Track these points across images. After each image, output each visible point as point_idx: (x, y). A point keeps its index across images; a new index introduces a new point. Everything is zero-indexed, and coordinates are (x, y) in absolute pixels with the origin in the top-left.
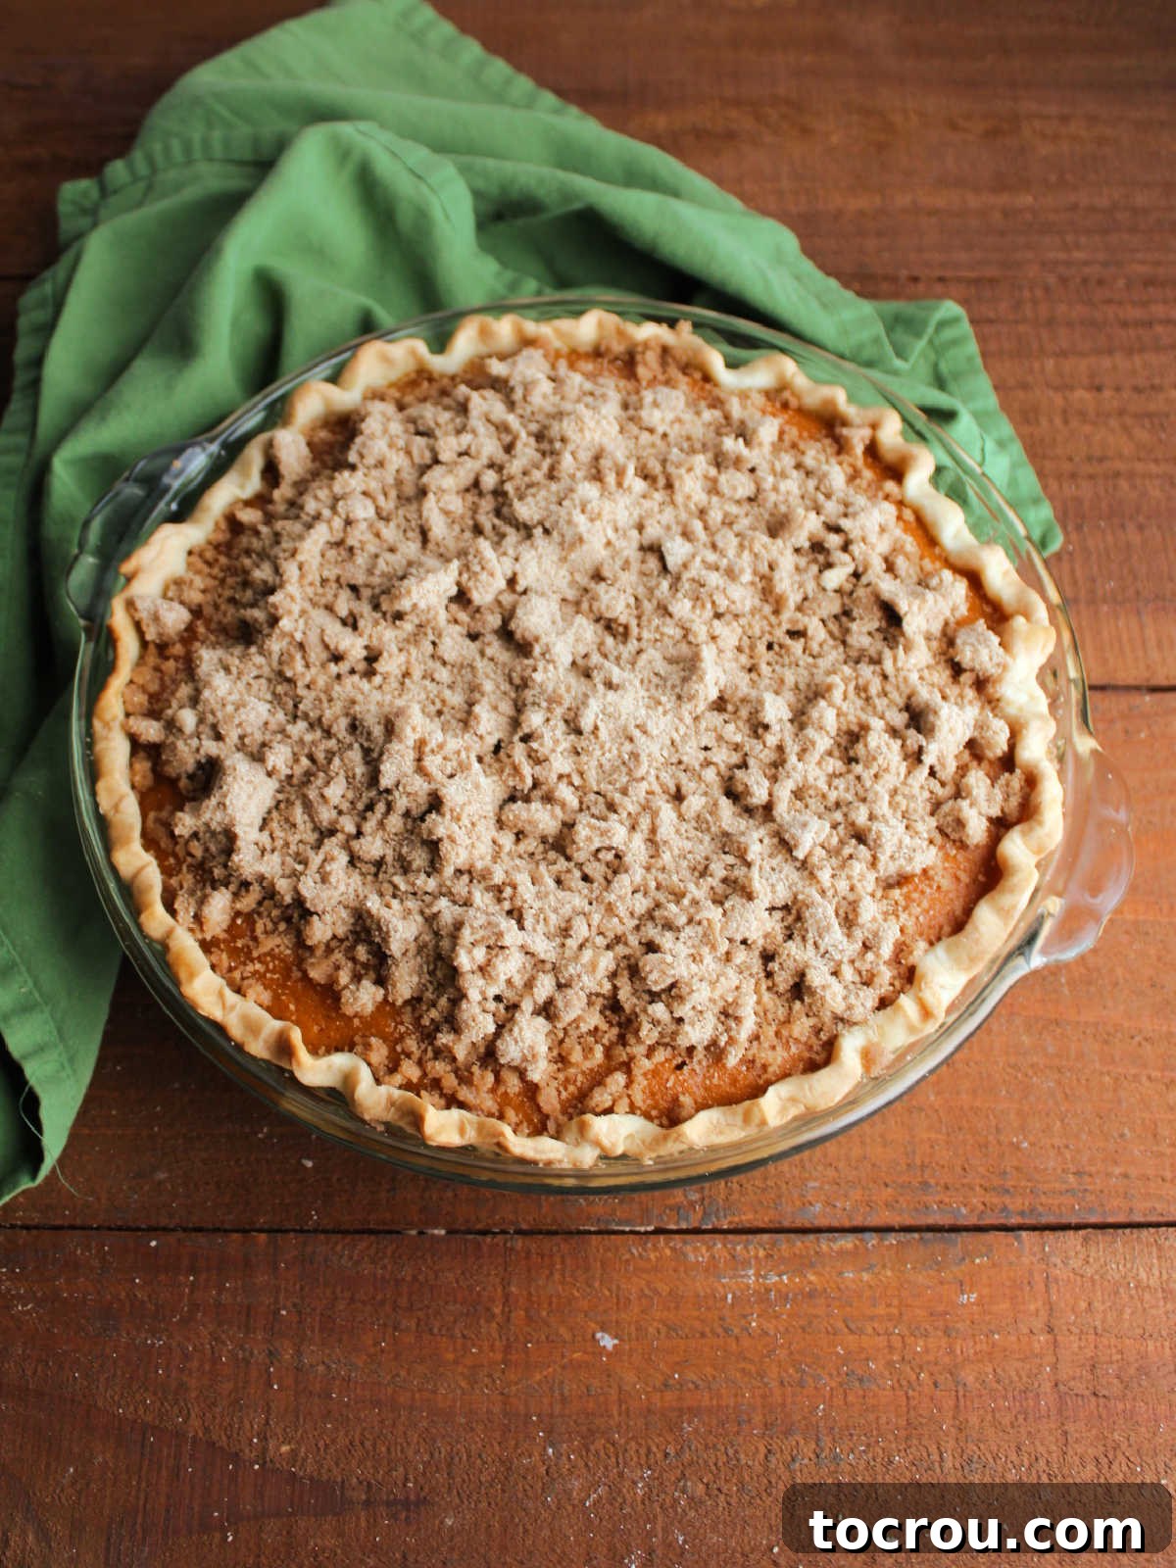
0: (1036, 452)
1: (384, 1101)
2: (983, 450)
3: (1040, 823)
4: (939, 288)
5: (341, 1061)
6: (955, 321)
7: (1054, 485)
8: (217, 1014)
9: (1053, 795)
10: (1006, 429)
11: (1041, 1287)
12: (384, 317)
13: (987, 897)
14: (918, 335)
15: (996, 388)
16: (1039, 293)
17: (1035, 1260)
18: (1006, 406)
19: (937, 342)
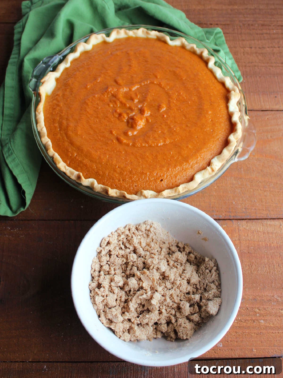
0: (237, 61)
1: (100, 187)
2: (225, 59)
3: (237, 132)
4: (216, 26)
5: (91, 180)
6: (220, 32)
7: (241, 68)
8: (64, 171)
9: (239, 127)
10: (231, 56)
11: (237, 231)
12: (95, 30)
13: (226, 148)
14: (212, 35)
15: (229, 48)
16: (238, 27)
17: (236, 226)
18: (231, 51)
19: (216, 37)
